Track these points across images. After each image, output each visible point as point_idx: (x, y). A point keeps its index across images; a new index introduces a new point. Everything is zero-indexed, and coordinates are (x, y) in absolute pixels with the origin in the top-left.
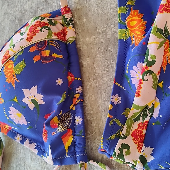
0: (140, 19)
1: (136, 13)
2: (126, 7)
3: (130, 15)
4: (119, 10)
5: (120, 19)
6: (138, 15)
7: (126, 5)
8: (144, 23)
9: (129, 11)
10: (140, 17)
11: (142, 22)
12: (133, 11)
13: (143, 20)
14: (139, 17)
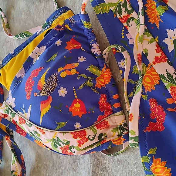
0: (164, 168)
1: (158, 162)
2: (148, 156)
3: (153, 164)
4: (142, 159)
5: (144, 167)
6: (161, 163)
7: (148, 155)
8: (169, 170)
9: (151, 160)
10: (163, 166)
11: (166, 170)
12: (155, 160)
13: (167, 168)
14: (161, 165)
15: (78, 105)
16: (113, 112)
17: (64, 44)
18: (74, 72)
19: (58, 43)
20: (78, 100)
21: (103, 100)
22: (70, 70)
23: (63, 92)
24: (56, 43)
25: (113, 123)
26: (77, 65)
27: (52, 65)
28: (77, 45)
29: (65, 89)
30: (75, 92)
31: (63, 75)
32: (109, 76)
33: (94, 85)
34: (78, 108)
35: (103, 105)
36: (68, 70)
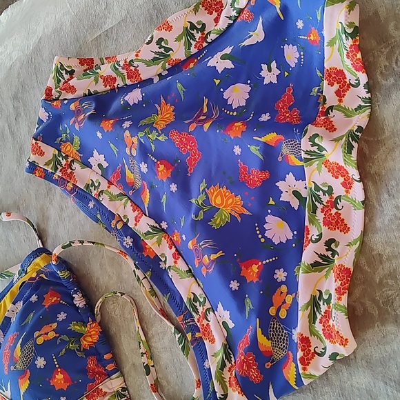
15: (60, 376)
16: (109, 375)
17: (41, 299)
18: (52, 335)
19: (34, 298)
20: (59, 370)
21: (91, 364)
22: (47, 334)
23: (41, 362)
24: (31, 299)
25: (110, 389)
26: (55, 325)
27: (28, 329)
28: (55, 299)
29: (43, 359)
30: (55, 360)
31: (40, 341)
32: (96, 332)
33: (80, 347)
34: (60, 380)
35: (93, 369)
36: (45, 334)
